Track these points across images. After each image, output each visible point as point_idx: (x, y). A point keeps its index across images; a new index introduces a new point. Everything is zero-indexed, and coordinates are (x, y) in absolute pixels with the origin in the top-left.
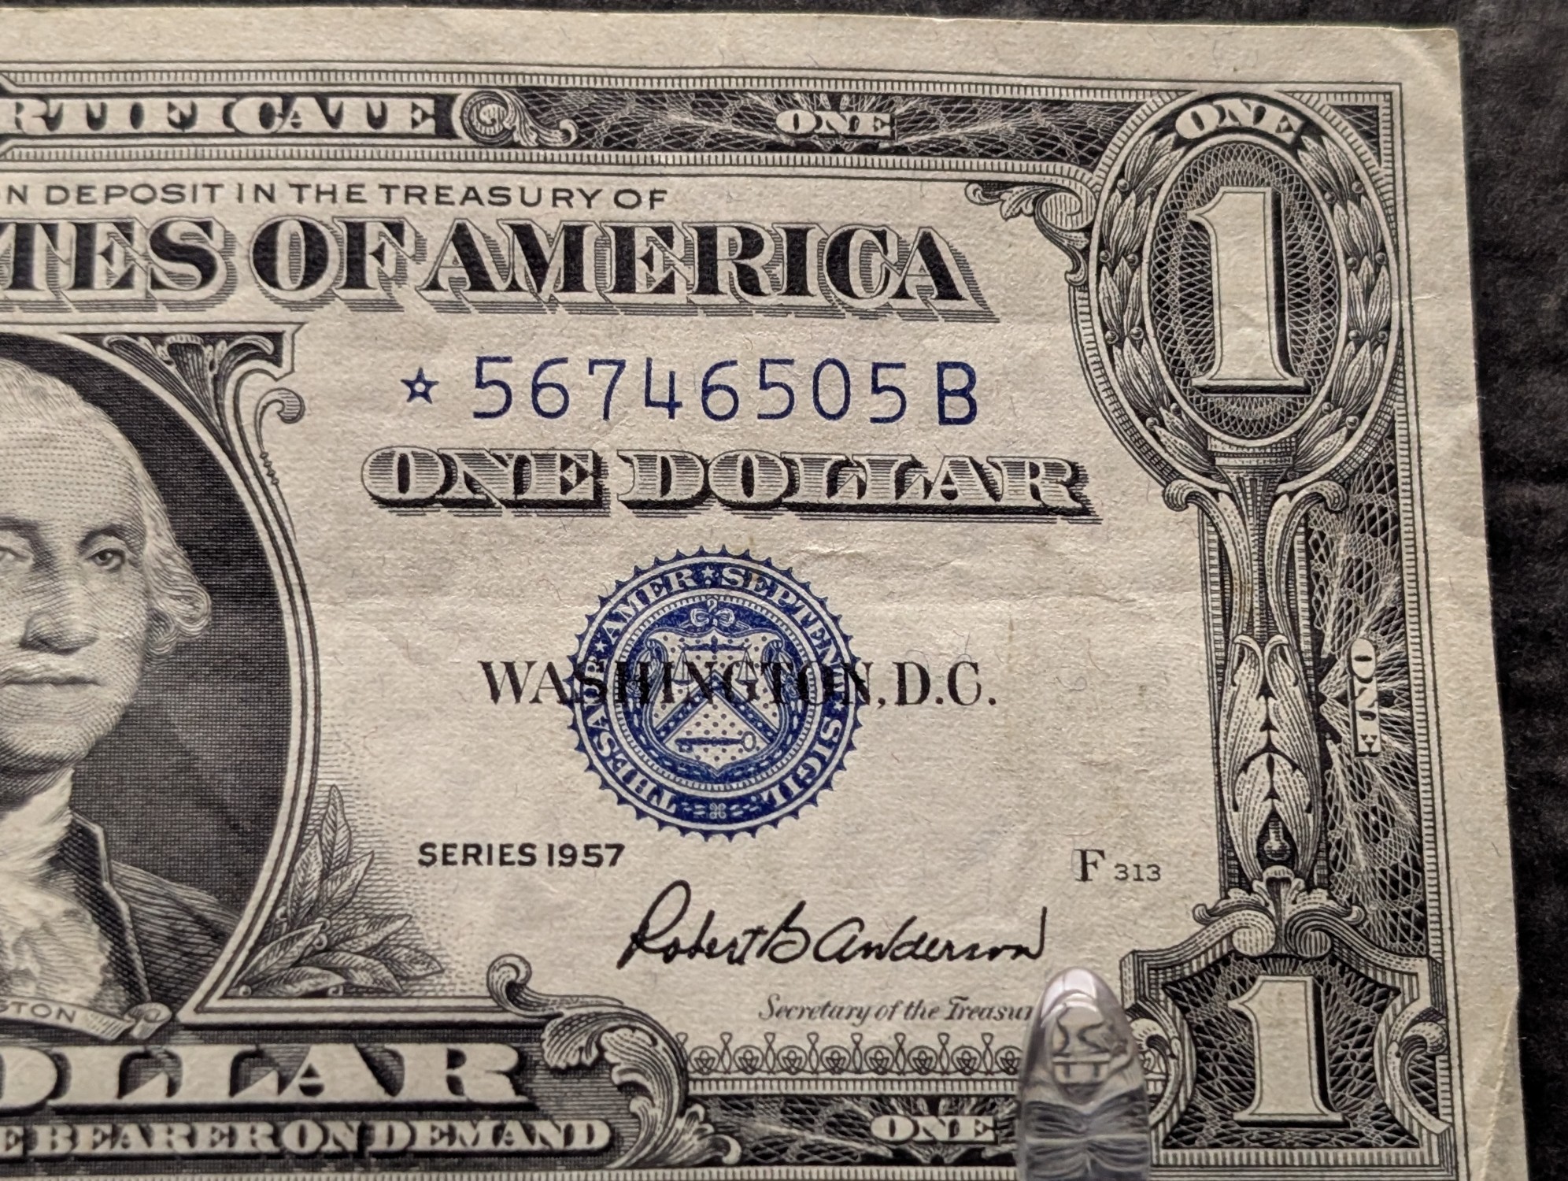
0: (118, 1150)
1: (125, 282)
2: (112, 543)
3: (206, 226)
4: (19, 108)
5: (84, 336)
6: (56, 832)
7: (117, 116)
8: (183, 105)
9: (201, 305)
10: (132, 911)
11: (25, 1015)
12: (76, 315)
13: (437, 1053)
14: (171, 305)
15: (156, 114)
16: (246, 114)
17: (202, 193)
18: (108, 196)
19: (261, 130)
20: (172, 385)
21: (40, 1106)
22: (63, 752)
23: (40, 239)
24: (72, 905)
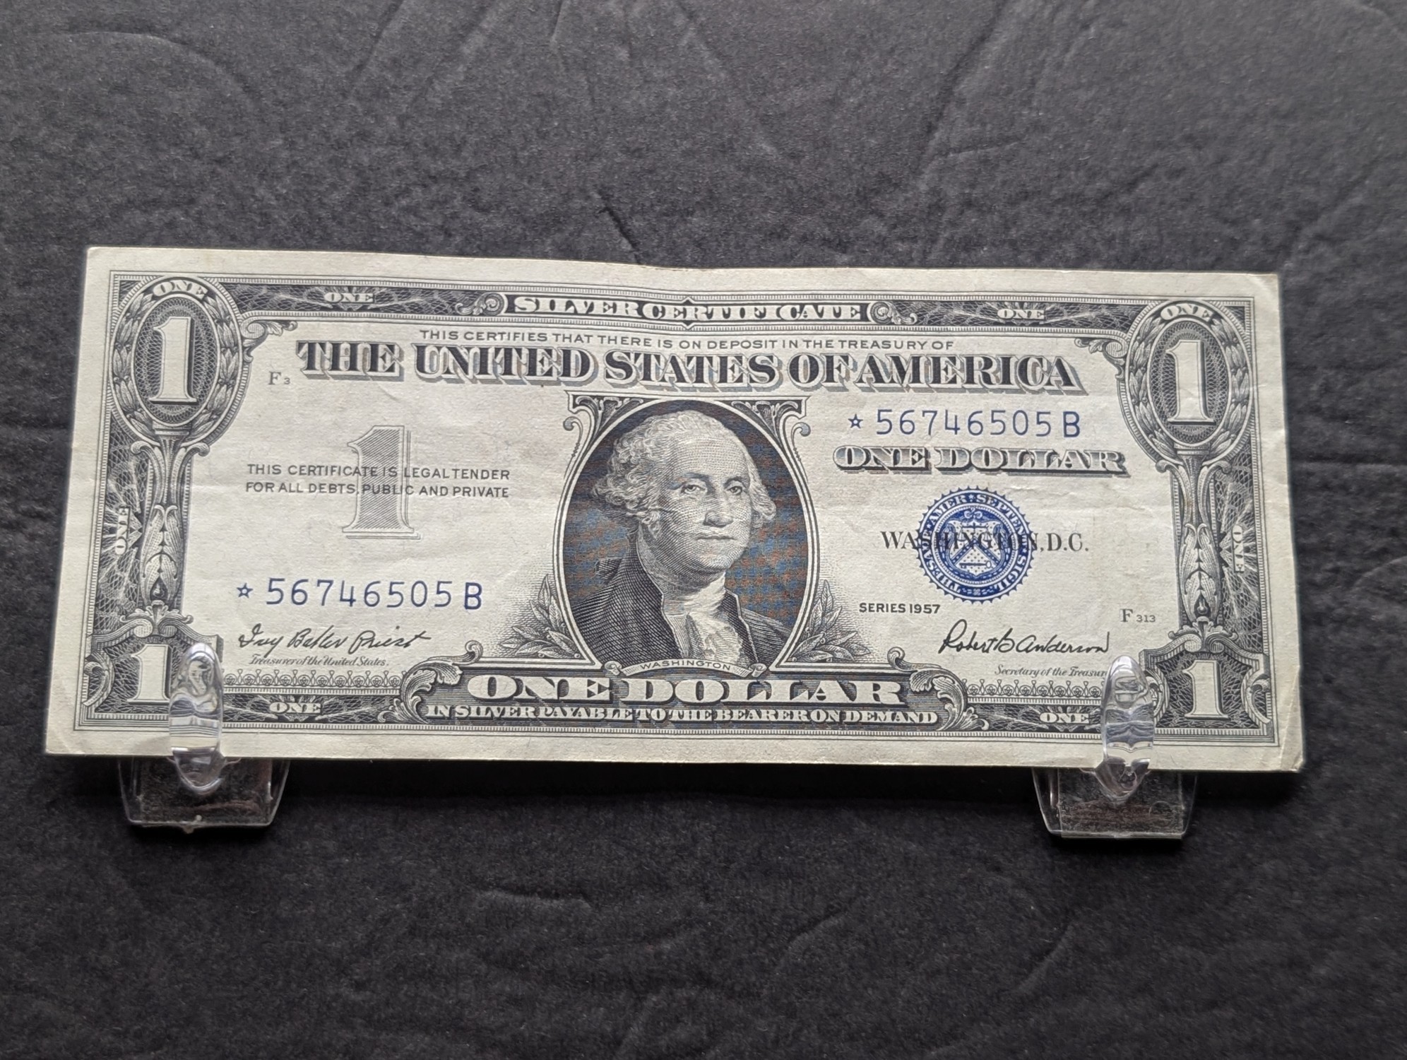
0: (748, 719)
1: (740, 380)
2: (737, 484)
3: (771, 358)
4: (696, 310)
5: (724, 402)
6: (720, 597)
7: (735, 313)
8: (761, 308)
9: (769, 389)
10: (750, 628)
11: (711, 667)
12: (721, 393)
13: (870, 684)
14: (758, 389)
15: (750, 313)
16: (786, 312)
17: (770, 344)
18: (732, 346)
19: (792, 318)
20: (759, 421)
21: (718, 702)
22: (721, 565)
23: (706, 363)
24: (727, 625)
